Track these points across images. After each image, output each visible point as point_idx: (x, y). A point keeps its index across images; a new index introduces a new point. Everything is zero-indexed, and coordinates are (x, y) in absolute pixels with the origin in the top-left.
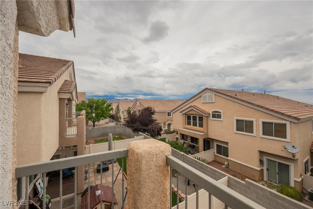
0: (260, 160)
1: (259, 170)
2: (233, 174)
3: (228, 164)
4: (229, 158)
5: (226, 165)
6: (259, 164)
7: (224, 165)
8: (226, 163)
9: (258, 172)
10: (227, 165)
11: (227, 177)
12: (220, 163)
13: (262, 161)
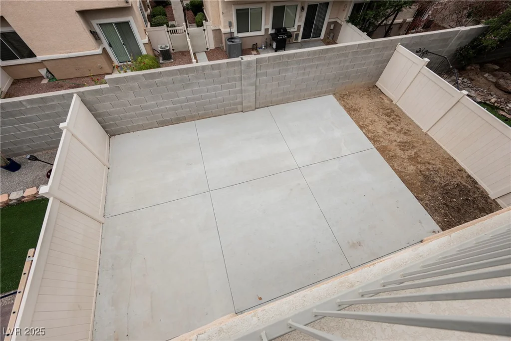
0: (91, 31)
1: (101, 53)
2: (71, 85)
3: (48, 71)
4: (39, 58)
5: (47, 77)
6: (95, 40)
7: (42, 78)
8: (43, 72)
9: (102, 56)
10: (50, 75)
11: (75, 95)
12: (33, 78)
13: (94, 32)
